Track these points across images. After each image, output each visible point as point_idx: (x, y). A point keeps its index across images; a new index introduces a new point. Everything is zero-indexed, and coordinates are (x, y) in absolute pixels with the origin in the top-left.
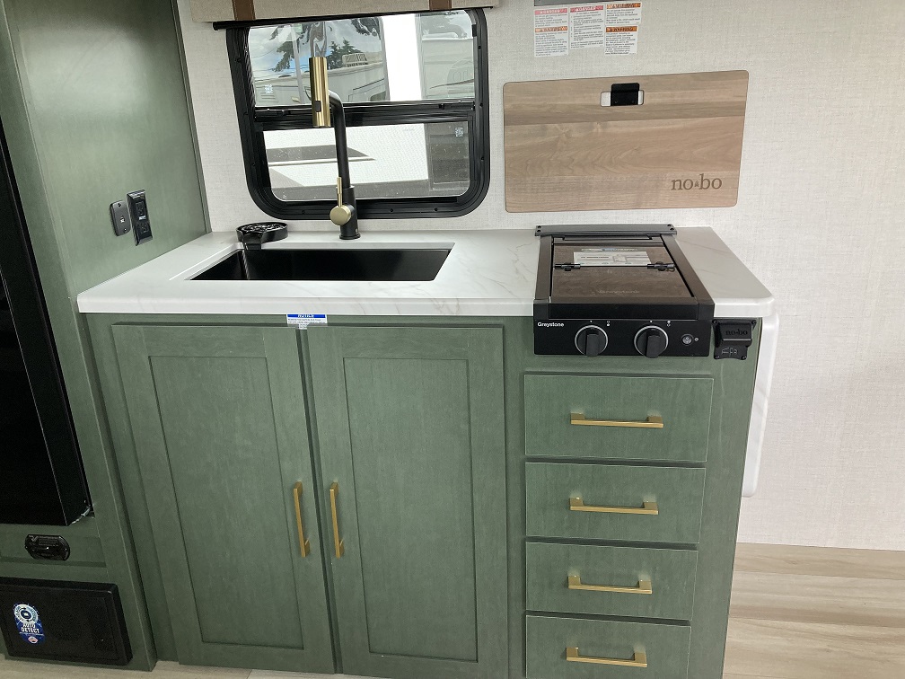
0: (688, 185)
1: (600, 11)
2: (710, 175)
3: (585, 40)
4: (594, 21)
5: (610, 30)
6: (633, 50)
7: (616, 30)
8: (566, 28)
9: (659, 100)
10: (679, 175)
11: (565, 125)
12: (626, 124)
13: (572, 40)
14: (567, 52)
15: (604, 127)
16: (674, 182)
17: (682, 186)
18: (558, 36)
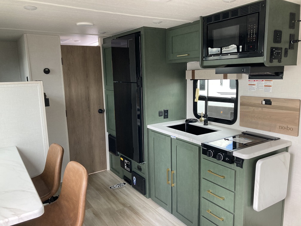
0: (283, 128)
1: (263, 81)
2: (290, 126)
3: (259, 88)
4: (261, 84)
5: (265, 86)
6: (271, 91)
7: (267, 86)
8: (255, 85)
9: (276, 105)
10: (281, 125)
11: (253, 107)
12: (267, 110)
13: (256, 88)
14: (255, 90)
15: (262, 109)
16: (280, 126)
17: (282, 128)
18: (253, 86)
